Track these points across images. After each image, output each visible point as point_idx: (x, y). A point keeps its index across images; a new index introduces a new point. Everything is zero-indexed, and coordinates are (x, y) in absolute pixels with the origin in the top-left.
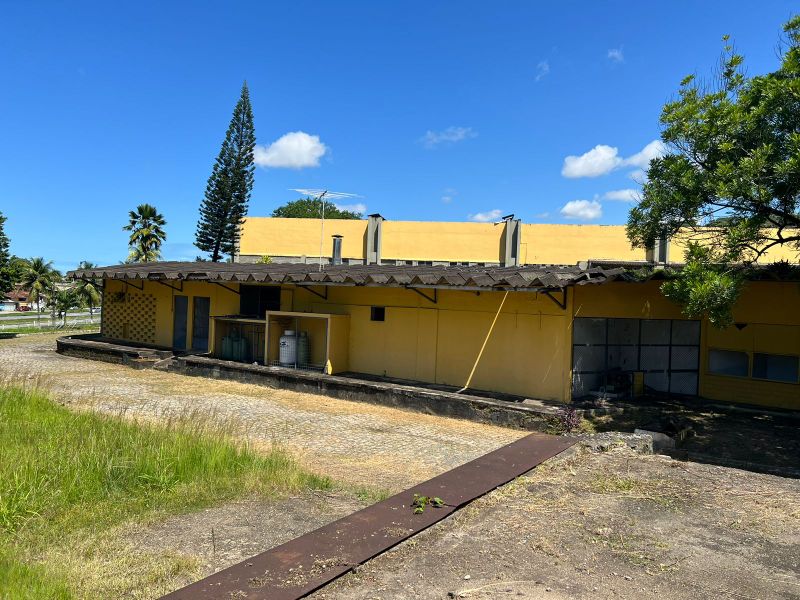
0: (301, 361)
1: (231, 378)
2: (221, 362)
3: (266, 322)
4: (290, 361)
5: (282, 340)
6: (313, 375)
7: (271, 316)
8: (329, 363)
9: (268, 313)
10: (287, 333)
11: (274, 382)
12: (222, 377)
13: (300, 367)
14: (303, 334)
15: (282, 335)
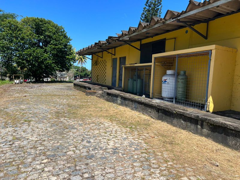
0: (179, 96)
1: (126, 106)
2: (123, 94)
3: (152, 64)
4: (170, 96)
5: (164, 78)
6: (191, 111)
7: (155, 58)
8: (210, 99)
9: (154, 56)
10: (169, 72)
11: (154, 113)
12: (121, 104)
13: (178, 101)
14: (182, 73)
15: (165, 74)
